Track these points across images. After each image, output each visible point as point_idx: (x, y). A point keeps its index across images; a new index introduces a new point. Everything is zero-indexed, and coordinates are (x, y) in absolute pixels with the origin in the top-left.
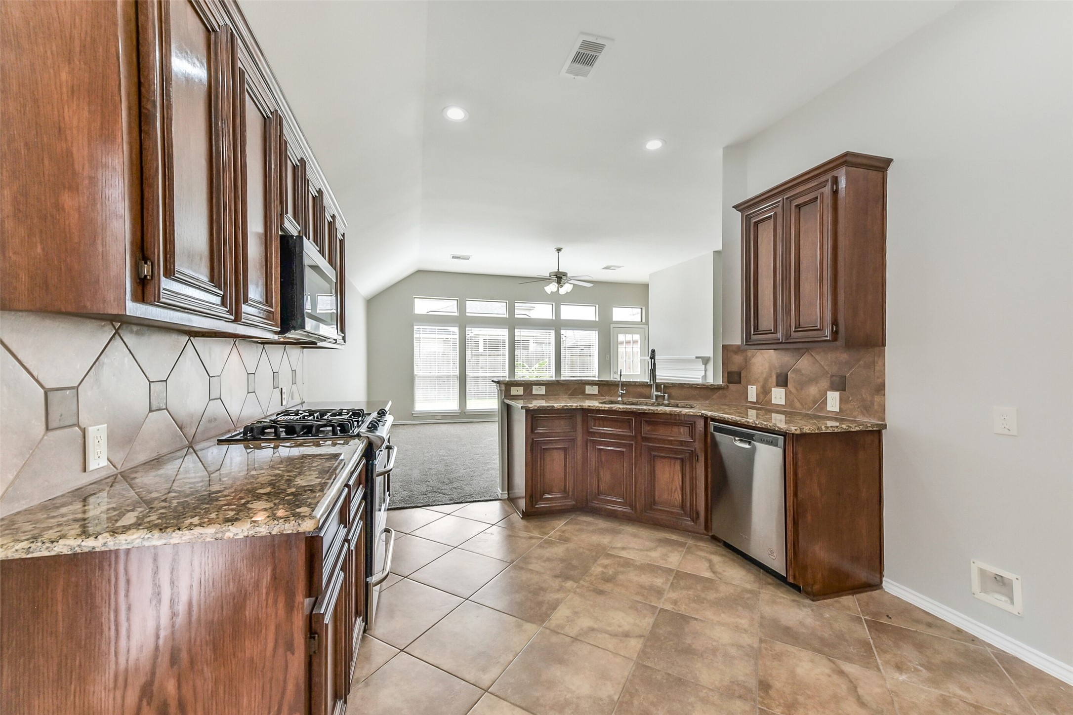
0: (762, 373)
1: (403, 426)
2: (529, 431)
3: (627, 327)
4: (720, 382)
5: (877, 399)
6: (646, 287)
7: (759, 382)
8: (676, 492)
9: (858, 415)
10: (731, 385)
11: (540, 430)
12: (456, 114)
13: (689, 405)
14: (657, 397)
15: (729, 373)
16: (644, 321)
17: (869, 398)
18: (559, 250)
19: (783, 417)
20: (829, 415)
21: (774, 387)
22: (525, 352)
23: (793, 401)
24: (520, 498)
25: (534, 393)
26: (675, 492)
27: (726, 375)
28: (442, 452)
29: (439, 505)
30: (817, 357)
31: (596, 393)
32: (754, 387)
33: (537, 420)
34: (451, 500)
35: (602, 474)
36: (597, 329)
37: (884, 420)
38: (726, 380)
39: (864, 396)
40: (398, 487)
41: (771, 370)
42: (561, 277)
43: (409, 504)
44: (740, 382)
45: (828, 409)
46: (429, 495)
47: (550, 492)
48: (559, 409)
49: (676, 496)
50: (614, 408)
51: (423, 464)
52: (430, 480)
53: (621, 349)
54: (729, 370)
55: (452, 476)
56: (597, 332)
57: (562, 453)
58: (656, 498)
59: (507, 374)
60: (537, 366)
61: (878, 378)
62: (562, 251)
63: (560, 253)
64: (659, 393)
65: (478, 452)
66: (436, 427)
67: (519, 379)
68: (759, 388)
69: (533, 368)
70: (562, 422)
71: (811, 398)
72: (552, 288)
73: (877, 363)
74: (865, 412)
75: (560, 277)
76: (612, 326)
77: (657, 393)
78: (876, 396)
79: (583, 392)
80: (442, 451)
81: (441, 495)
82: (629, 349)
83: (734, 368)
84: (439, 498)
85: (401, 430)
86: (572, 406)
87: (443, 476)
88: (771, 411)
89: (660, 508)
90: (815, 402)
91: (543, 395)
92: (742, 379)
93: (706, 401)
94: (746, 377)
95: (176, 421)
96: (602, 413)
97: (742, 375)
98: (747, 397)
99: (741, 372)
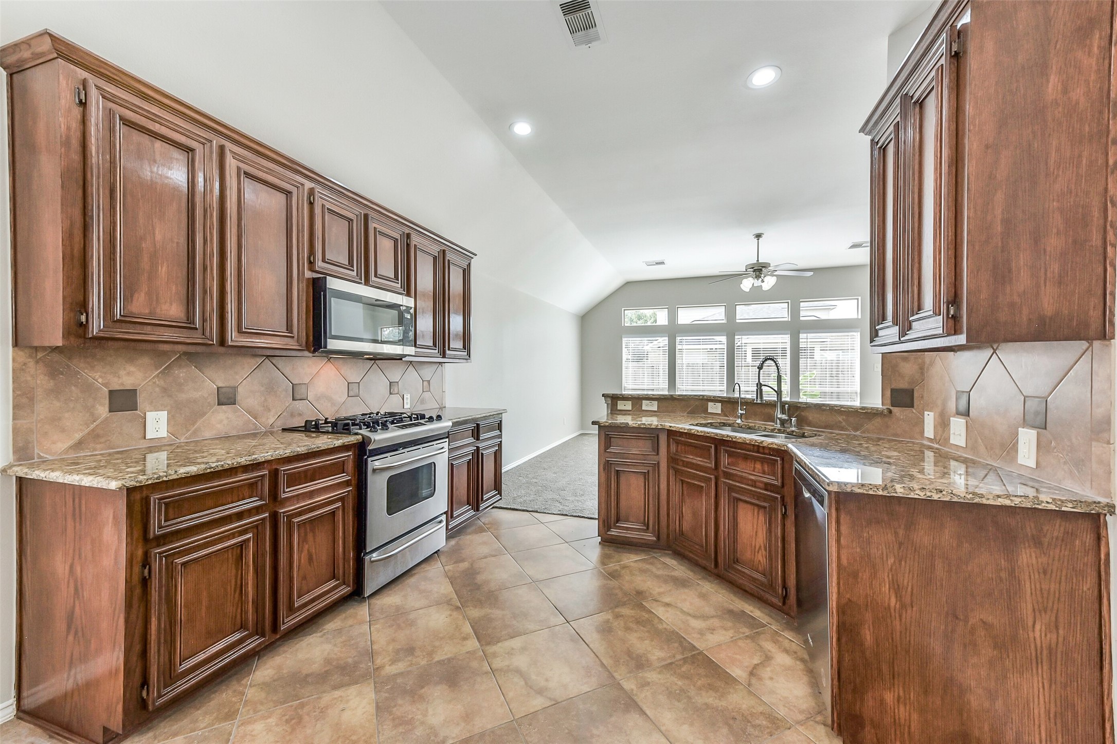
0: (941, 392)
2: (602, 451)
4: (876, 401)
7: (936, 406)
10: (895, 410)
11: (613, 449)
12: (523, 129)
15: (893, 391)
17: (1081, 446)
18: (759, 236)
19: (962, 469)
20: (1022, 473)
21: (954, 416)
23: (976, 441)
25: (644, 408)
26: (758, 552)
27: (888, 393)
32: (932, 414)
33: (611, 437)
37: (1109, 494)
38: (889, 401)
39: (1074, 440)
42: (762, 270)
44: (911, 405)
45: (1020, 460)
47: (627, 521)
48: (634, 427)
49: (760, 557)
50: (693, 431)
54: (893, 387)
57: (641, 480)
58: (738, 555)
61: (1099, 405)
62: (763, 236)
63: (761, 239)
64: (784, 417)
68: (936, 416)
70: (641, 443)
71: (1000, 440)
72: (747, 284)
73: (1097, 374)
74: (1076, 473)
75: (758, 270)
77: (781, 416)
78: (1095, 445)
79: (705, 410)
83: (903, 385)
88: (949, 459)
89: (740, 568)
90: (1003, 447)
91: (654, 411)
92: (915, 401)
93: (856, 431)
94: (922, 397)
95: (249, 413)
96: (684, 436)
97: (916, 395)
98: (922, 432)
99: (913, 390)
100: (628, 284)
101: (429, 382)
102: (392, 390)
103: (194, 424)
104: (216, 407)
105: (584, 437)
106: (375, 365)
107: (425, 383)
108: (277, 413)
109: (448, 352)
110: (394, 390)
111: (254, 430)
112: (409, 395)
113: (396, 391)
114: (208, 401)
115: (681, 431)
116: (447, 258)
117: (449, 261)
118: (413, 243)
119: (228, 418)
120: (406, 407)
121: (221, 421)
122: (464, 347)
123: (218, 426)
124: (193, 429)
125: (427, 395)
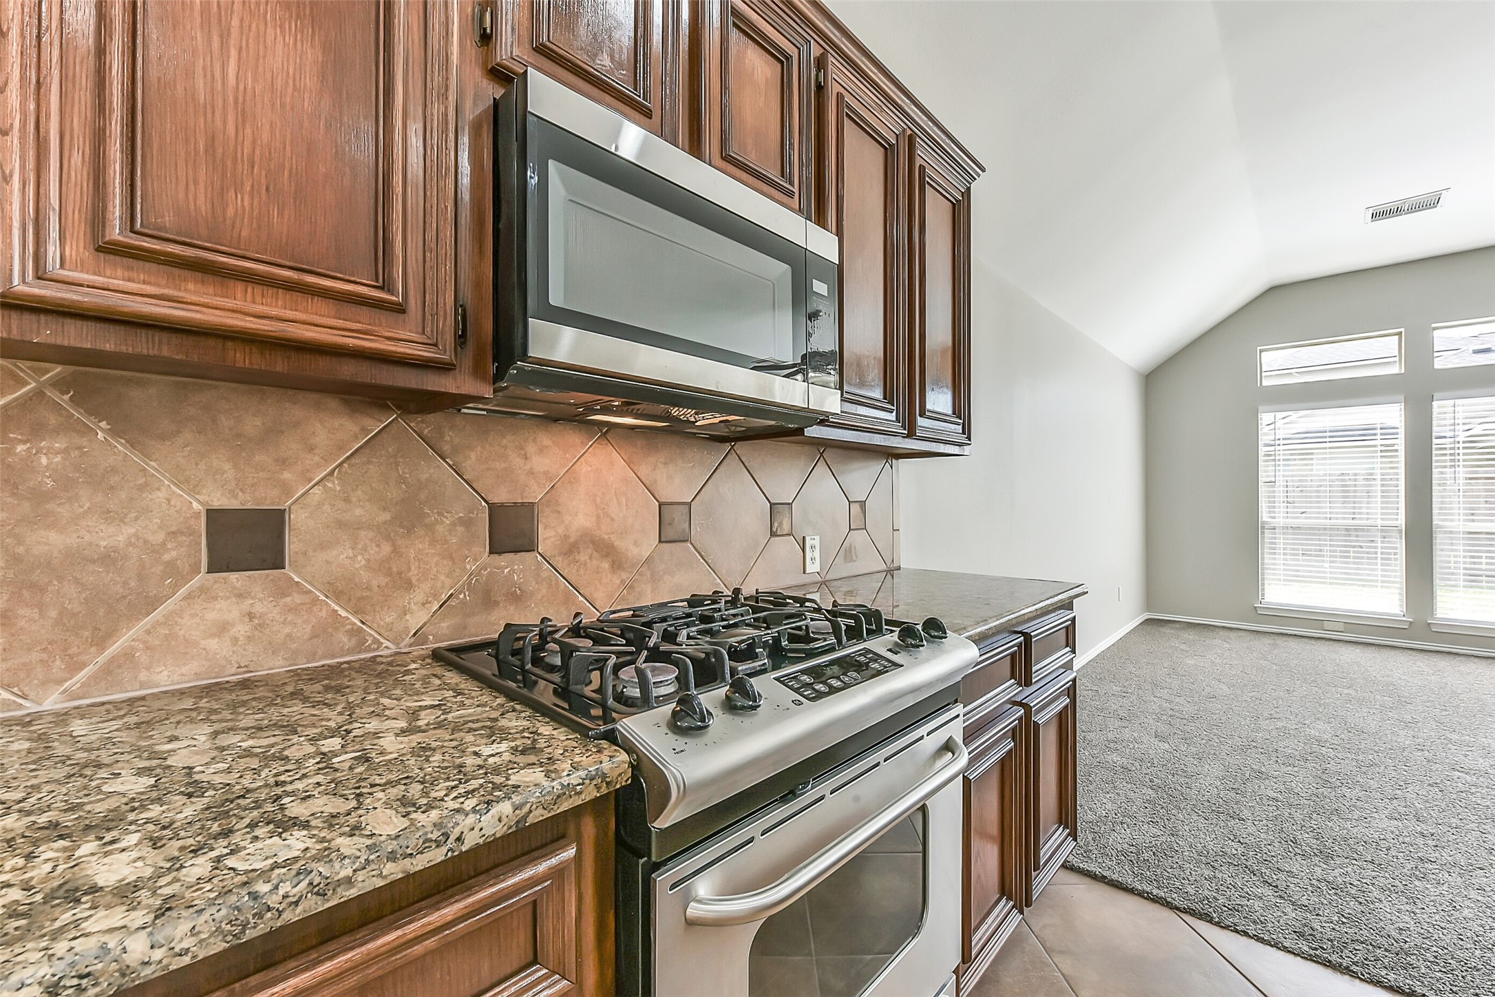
1: (1226, 633)
28: (1320, 729)
29: (1245, 934)
34: (1301, 935)
40: (1139, 802)
43: (1142, 878)
46: (1225, 874)
51: (1244, 750)
52: (1246, 813)
55: (1335, 827)
65: (1468, 763)
66: (1323, 649)
80: (1320, 725)
81: (1268, 891)
84: (1257, 904)
85: (1217, 642)
87: (1298, 816)
95: (338, 595)
100: (1275, 290)
101: (863, 504)
102: (776, 525)
103: (101, 642)
104: (202, 578)
105: (1163, 630)
106: (733, 456)
107: (856, 508)
108: (436, 596)
109: (921, 421)
110: (780, 524)
111: (350, 651)
112: (817, 538)
113: (786, 528)
114: (167, 557)
116: (918, 162)
117: (922, 168)
118: (834, 89)
119: (251, 616)
120: (810, 568)
121: (222, 629)
122: (957, 411)
123: (212, 644)
124: (102, 659)
125: (859, 538)
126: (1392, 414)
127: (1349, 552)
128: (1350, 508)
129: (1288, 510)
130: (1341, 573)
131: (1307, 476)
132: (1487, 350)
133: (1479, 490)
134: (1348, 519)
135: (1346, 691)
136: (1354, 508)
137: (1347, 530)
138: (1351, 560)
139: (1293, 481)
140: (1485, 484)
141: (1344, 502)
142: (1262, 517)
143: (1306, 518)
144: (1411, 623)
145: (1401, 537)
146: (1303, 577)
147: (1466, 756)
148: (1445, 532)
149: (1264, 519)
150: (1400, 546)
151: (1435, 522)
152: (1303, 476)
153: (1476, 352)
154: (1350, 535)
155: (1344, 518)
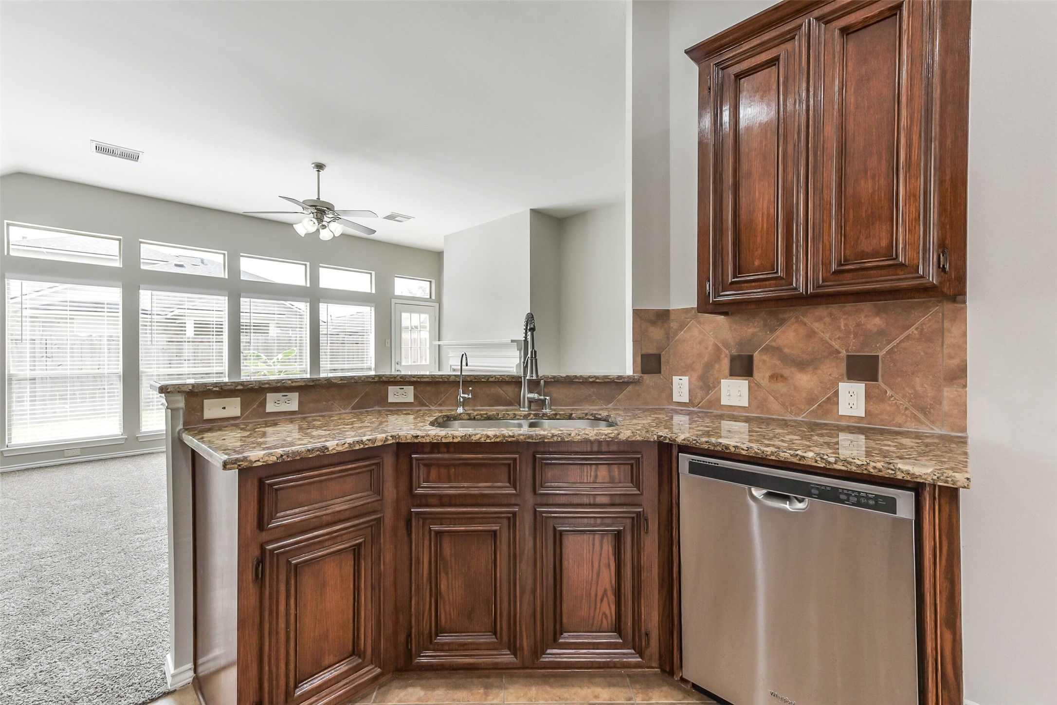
0: (700, 355)
3: (413, 303)
4: (628, 369)
5: (948, 393)
6: (438, 256)
7: (693, 370)
8: (605, 599)
9: (906, 422)
10: (646, 376)
11: (287, 518)
13: (592, 415)
14: (531, 401)
15: (643, 356)
16: (433, 297)
17: (931, 393)
18: (320, 167)
19: (743, 427)
20: (844, 423)
21: (726, 378)
22: (261, 337)
23: (765, 400)
24: (224, 668)
25: (270, 408)
26: (602, 600)
27: (639, 359)
30: (817, 326)
31: (411, 399)
32: (685, 379)
33: (277, 490)
35: (443, 586)
36: (374, 304)
37: (964, 429)
38: (639, 368)
39: (919, 388)
41: (717, 349)
42: (324, 211)
44: (659, 371)
45: (842, 412)
49: (605, 607)
53: (405, 336)
54: (643, 352)
56: (373, 309)
57: (348, 562)
58: (565, 620)
59: (225, 368)
60: (280, 356)
61: (951, 357)
62: (326, 170)
63: (322, 171)
64: (536, 396)
67: (248, 379)
68: (694, 379)
69: (275, 359)
70: (350, 483)
71: (804, 395)
72: (307, 227)
73: (949, 331)
74: (921, 416)
75: (321, 210)
76: (393, 301)
77: (531, 395)
78: (946, 389)
79: (383, 400)
82: (415, 335)
83: (652, 350)
86: (373, 441)
88: (721, 417)
90: (811, 401)
91: (293, 413)
92: (662, 366)
93: (608, 404)
94: (668, 362)
96: (444, 450)
97: (663, 360)
98: (671, 395)
99: (660, 355)
100: (19, 176)
115: (444, 441)
126: (113, 295)
127: (96, 393)
128: (97, 361)
129: (47, 363)
130: (90, 410)
131: (63, 336)
132: (181, 266)
133: (173, 349)
134: (95, 369)
135: (73, 503)
136: (99, 361)
137: (94, 377)
138: (98, 399)
139: (51, 340)
140: (176, 345)
141: (92, 357)
142: (9, 371)
143: (62, 369)
144: (126, 439)
145: (120, 380)
146: (60, 417)
147: (144, 522)
148: (147, 376)
149: (11, 372)
150: (119, 387)
151: (141, 369)
152: (60, 336)
153: (177, 265)
154: (96, 381)
155: (92, 369)
